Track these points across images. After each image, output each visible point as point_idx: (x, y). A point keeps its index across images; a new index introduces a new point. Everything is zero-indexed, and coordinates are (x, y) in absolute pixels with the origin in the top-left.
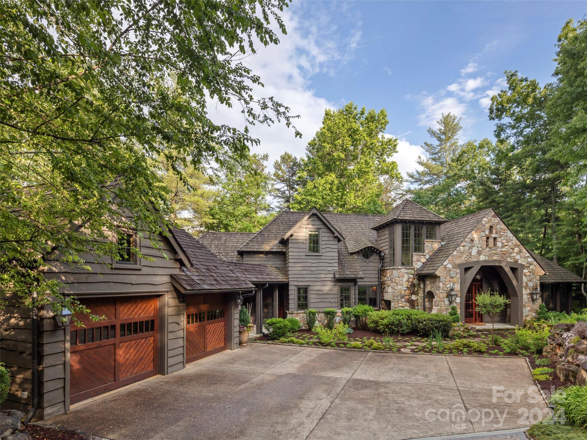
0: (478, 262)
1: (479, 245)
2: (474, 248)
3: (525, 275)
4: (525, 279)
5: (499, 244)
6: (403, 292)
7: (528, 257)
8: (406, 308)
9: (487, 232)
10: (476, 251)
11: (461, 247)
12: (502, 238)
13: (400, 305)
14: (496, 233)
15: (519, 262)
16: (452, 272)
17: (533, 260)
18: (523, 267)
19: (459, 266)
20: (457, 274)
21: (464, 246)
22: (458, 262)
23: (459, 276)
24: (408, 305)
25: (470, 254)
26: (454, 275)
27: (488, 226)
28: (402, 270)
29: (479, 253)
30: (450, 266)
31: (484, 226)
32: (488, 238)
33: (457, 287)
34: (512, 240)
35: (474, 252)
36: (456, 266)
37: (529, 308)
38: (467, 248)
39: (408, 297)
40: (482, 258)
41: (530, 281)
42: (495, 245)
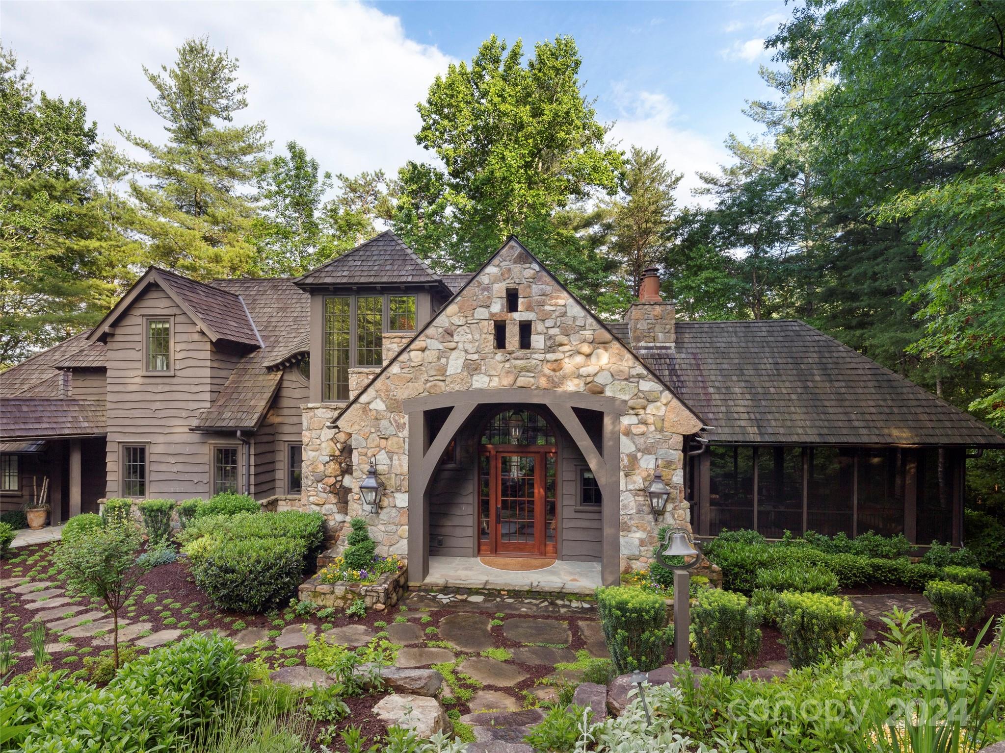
0: (470, 393)
1: (469, 347)
2: (454, 354)
3: (628, 433)
4: (627, 446)
5: (537, 341)
6: (321, 468)
7: (640, 376)
8: (327, 506)
9: (497, 307)
10: (460, 362)
11: (413, 354)
12: (549, 323)
13: (311, 499)
14: (529, 308)
15: (608, 393)
16: (384, 423)
17: (660, 387)
18: (622, 409)
19: (404, 405)
20: (400, 427)
21: (423, 350)
22: (403, 393)
23: (406, 433)
24: (333, 499)
25: (443, 371)
26: (392, 430)
27: (500, 289)
29: (472, 368)
30: (379, 405)
31: (487, 289)
32: (500, 325)
33: (402, 464)
34: (583, 328)
35: (455, 364)
36: (395, 406)
37: (639, 535)
38: (430, 355)
39: (332, 480)
40: (480, 382)
41: (647, 451)
42: (525, 343)
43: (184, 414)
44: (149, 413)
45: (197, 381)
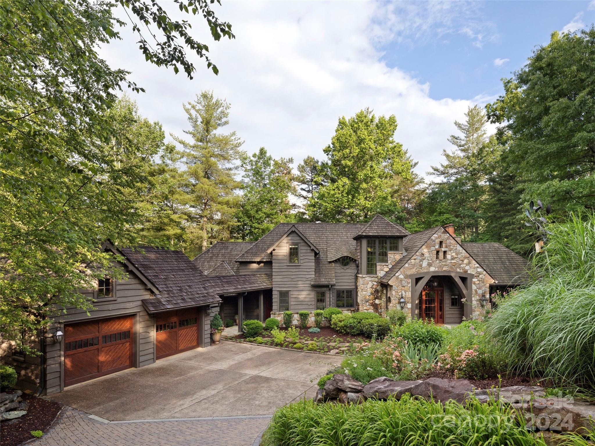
0: (428, 273)
1: (429, 258)
2: (424, 261)
3: (474, 284)
4: (474, 287)
5: (449, 257)
6: (368, 297)
7: (477, 267)
8: (370, 310)
9: (437, 247)
10: (427, 263)
11: (412, 261)
12: (452, 252)
13: (364, 308)
14: (446, 247)
15: (469, 272)
16: (403, 282)
17: (483, 270)
18: (472, 276)
19: (410, 276)
20: (408, 283)
21: (415, 259)
22: (409, 273)
23: (410, 285)
24: (372, 308)
25: (421, 266)
26: (406, 284)
27: (438, 241)
28: (367, 278)
29: (430, 265)
30: (402, 277)
31: (434, 241)
32: (438, 252)
33: (409, 294)
34: (462, 253)
35: (425, 264)
36: (406, 277)
37: (478, 313)
38: (417, 261)
39: (372, 301)
40: (432, 269)
41: (480, 289)
42: (445, 257)
43: (304, 279)
44: (290, 280)
45: (309, 267)
